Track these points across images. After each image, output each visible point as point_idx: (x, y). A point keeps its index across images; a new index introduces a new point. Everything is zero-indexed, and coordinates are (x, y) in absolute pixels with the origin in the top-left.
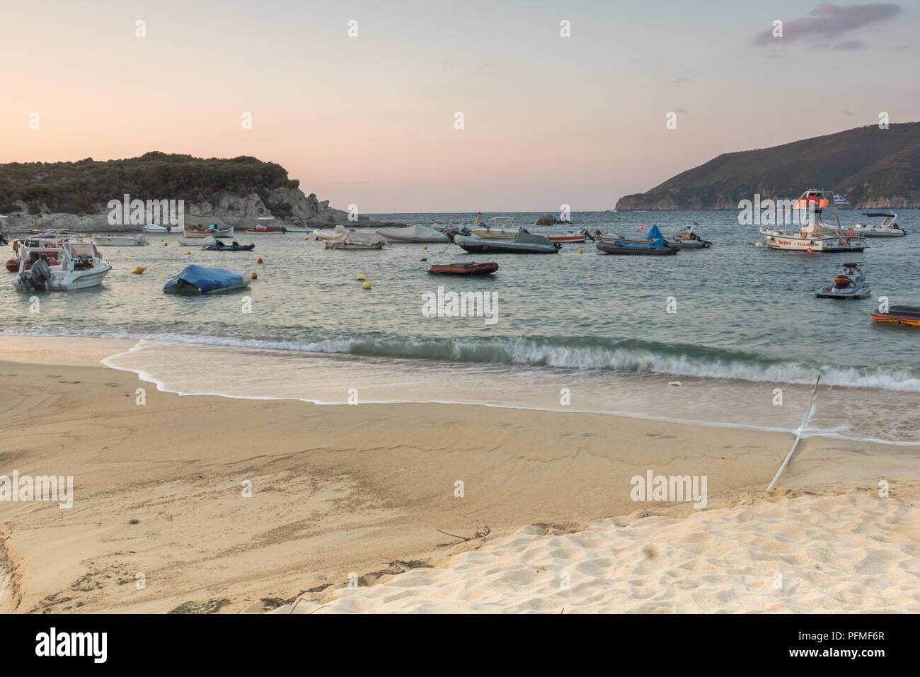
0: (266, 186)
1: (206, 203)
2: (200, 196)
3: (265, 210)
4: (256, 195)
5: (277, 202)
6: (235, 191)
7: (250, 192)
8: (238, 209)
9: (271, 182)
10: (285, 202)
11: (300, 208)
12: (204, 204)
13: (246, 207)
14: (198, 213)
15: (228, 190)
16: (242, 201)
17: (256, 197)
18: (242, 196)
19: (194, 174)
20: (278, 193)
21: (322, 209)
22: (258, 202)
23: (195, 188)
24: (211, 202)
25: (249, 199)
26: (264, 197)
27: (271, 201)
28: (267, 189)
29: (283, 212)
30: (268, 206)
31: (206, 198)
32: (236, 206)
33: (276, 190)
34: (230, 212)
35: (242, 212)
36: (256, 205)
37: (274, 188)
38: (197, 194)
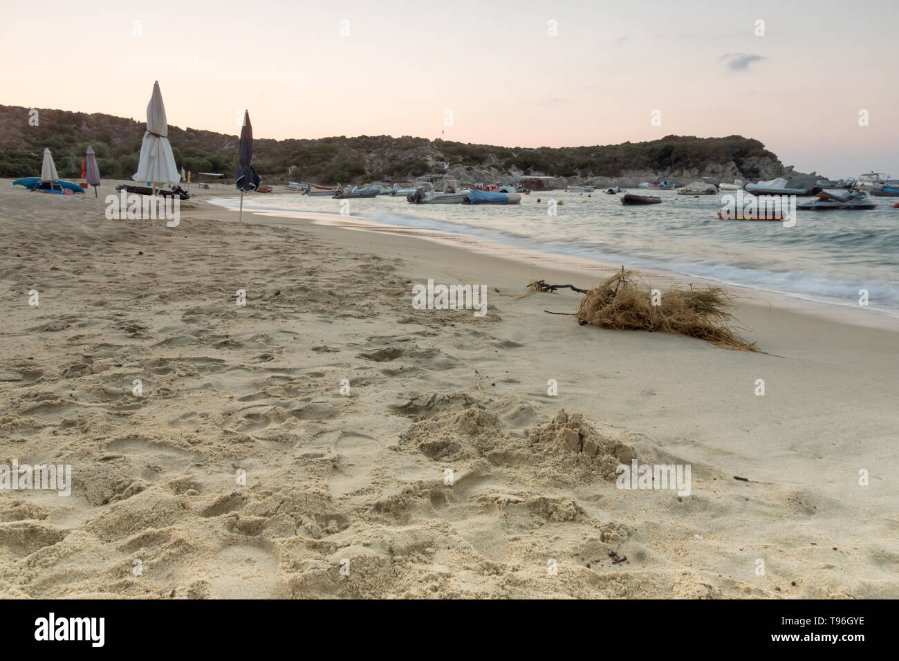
0: (741, 156)
1: (695, 168)
2: (690, 165)
3: (738, 173)
4: (733, 162)
5: (749, 168)
6: (717, 160)
7: (728, 161)
8: (718, 173)
9: (746, 153)
10: (755, 167)
11: (766, 171)
12: (693, 169)
13: (724, 171)
14: (689, 176)
15: (712, 159)
16: (721, 167)
17: (733, 164)
18: (722, 164)
19: (689, 149)
20: (751, 160)
21: (786, 172)
22: (734, 168)
23: (689, 159)
24: (698, 168)
25: (727, 166)
26: (739, 164)
27: (744, 167)
28: (743, 158)
29: (750, 174)
30: (741, 171)
31: (694, 166)
32: (716, 170)
33: (750, 159)
34: (712, 175)
35: (721, 175)
36: (731, 170)
37: (748, 157)
38: (689, 162)
